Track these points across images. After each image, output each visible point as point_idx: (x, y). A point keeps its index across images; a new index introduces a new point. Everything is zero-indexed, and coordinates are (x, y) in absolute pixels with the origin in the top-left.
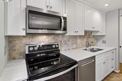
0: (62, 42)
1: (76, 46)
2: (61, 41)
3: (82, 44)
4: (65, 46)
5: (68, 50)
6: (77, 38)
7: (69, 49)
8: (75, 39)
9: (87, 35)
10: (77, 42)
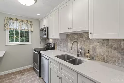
0: (57, 43)
4: (59, 46)
7: (61, 51)
8: (66, 42)
9: (83, 38)
10: (67, 45)
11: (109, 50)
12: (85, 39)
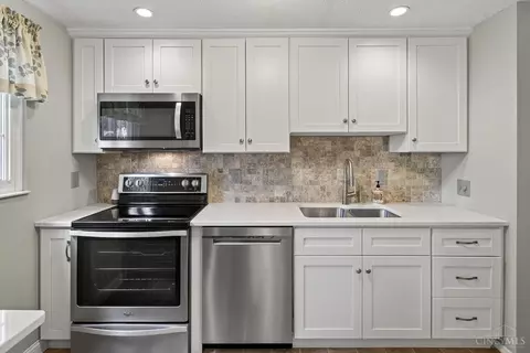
0: (226, 172)
1: (288, 194)
2: (220, 171)
3: (318, 187)
4: (237, 186)
5: (248, 200)
6: (294, 161)
7: (255, 201)
8: (283, 166)
9: (353, 150)
10: (291, 177)
11: (412, 174)
12: (358, 154)
